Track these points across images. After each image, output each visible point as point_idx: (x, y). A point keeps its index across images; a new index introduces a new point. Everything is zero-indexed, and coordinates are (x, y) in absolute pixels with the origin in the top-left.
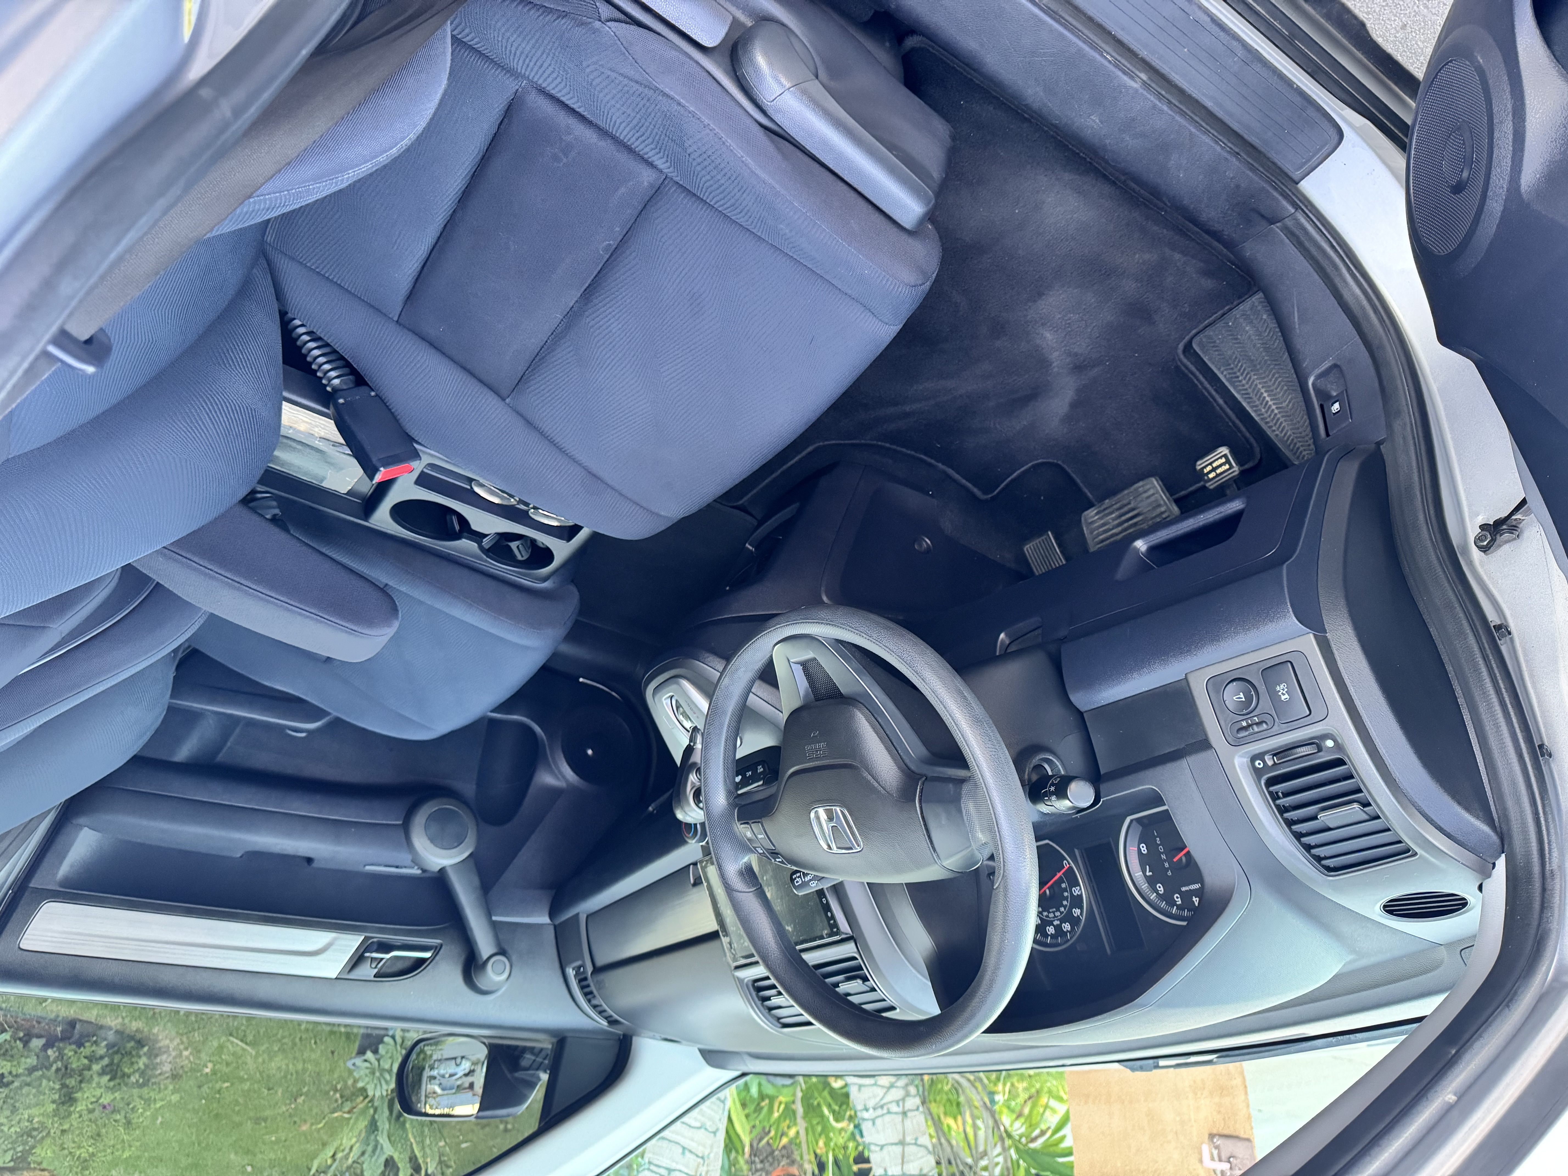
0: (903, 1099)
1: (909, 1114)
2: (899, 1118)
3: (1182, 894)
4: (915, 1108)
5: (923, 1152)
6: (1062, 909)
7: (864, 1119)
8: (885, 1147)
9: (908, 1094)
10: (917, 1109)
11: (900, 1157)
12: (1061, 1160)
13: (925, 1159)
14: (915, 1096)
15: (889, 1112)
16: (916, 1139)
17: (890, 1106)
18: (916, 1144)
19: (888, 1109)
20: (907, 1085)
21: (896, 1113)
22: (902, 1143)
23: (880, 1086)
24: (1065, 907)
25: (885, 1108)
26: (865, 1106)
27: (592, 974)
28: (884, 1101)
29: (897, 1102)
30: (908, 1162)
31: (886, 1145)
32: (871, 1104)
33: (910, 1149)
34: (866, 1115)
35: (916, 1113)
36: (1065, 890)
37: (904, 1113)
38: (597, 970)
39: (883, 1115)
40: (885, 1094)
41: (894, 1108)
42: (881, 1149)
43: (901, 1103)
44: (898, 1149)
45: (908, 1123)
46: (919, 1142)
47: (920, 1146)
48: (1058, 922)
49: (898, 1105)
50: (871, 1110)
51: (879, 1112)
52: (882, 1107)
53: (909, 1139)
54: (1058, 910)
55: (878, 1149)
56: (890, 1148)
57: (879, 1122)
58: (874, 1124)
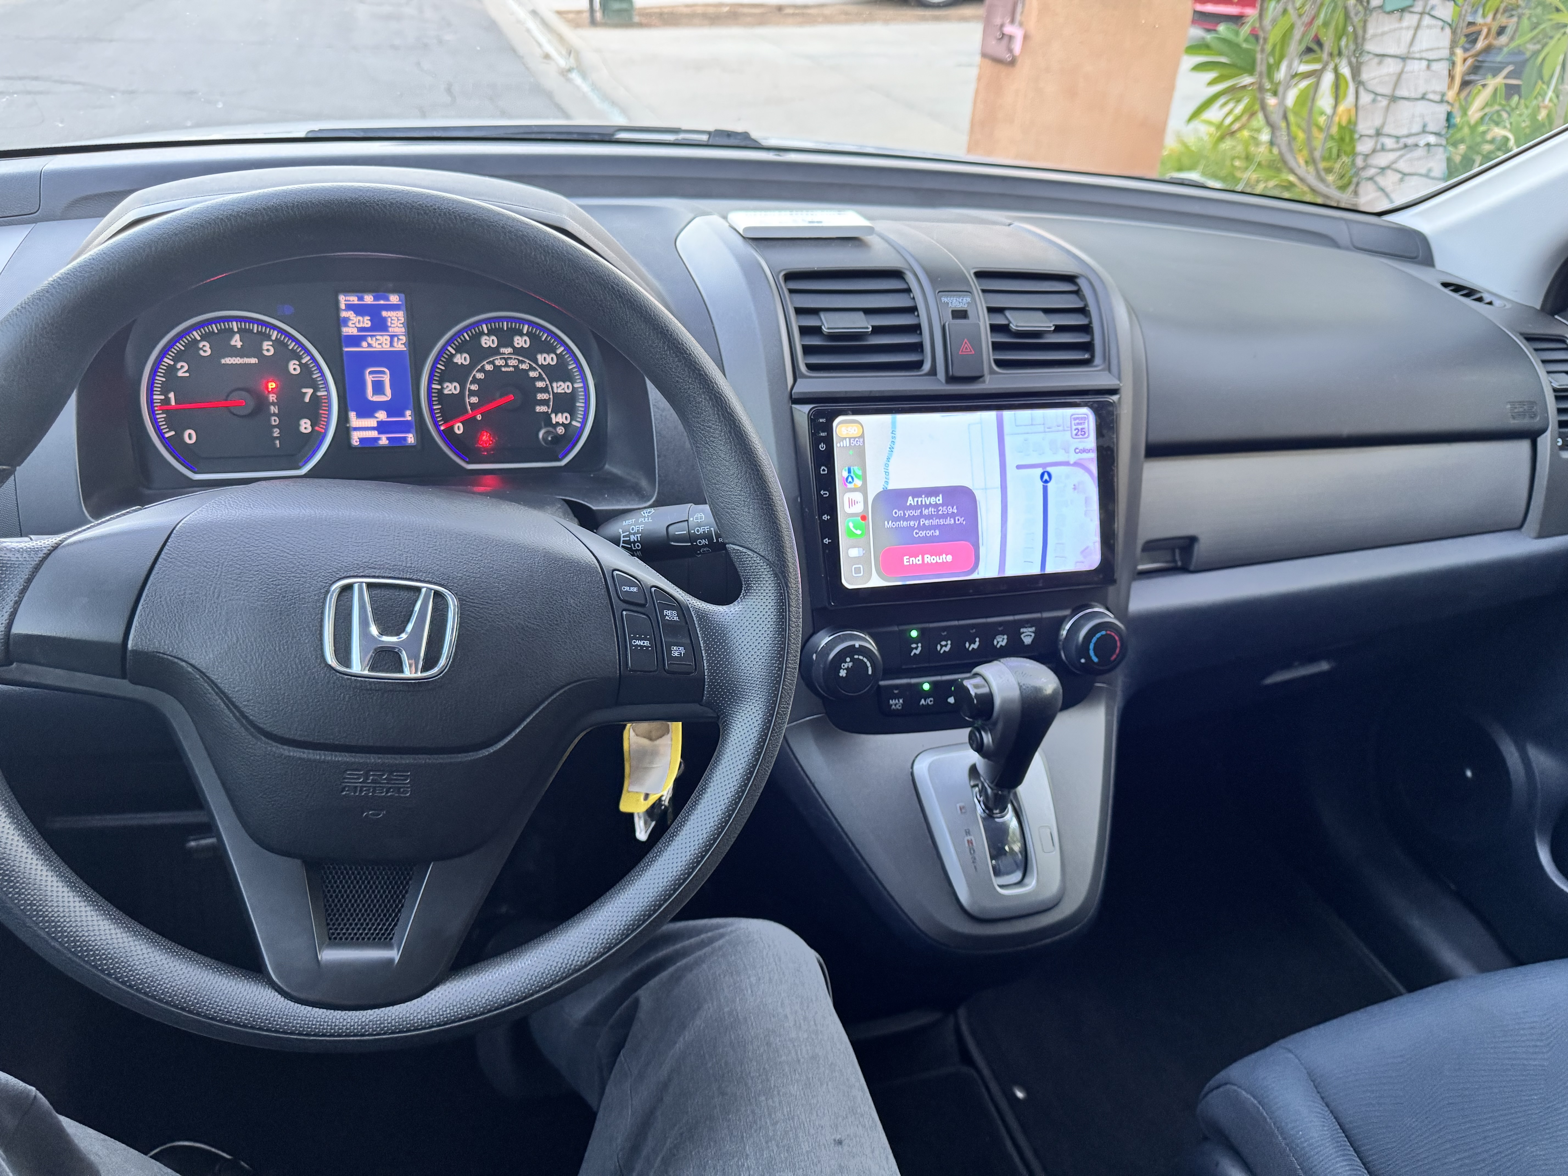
0: (1374, 151)
1: (1372, 132)
2: (1387, 130)
3: (258, 353)
4: (1364, 139)
5: (1370, 83)
6: (489, 367)
7: (1437, 134)
8: (1419, 96)
9: (1366, 156)
10: (1362, 137)
11: (1401, 81)
12: (1223, 60)
14: (1360, 154)
15: (1397, 138)
16: (1374, 101)
17: (1395, 146)
18: (1376, 94)
19: (1398, 142)
20: (1364, 168)
21: (1389, 136)
22: (1394, 99)
23: (1399, 172)
24: (482, 370)
25: (1401, 145)
26: (1429, 151)
27: (1543, 431)
28: (1398, 154)
29: (1383, 149)
30: (1394, 74)
31: (1417, 99)
32: (1420, 152)
33: (1387, 90)
34: (1432, 139)
35: (1364, 133)
36: (472, 393)
37: (1378, 133)
38: (1532, 436)
39: (1409, 136)
40: (1395, 162)
41: (1389, 143)
42: (1425, 94)
43: (1379, 147)
44: (1402, 92)
45: (1378, 122)
46: (1372, 96)
47: (1371, 92)
48: (502, 350)
49: (1383, 145)
50: (1422, 143)
51: (1410, 141)
52: (1406, 146)
53: (1384, 102)
54: (497, 368)
55: (1431, 96)
56: (1412, 95)
57: (1416, 128)
58: (1425, 126)
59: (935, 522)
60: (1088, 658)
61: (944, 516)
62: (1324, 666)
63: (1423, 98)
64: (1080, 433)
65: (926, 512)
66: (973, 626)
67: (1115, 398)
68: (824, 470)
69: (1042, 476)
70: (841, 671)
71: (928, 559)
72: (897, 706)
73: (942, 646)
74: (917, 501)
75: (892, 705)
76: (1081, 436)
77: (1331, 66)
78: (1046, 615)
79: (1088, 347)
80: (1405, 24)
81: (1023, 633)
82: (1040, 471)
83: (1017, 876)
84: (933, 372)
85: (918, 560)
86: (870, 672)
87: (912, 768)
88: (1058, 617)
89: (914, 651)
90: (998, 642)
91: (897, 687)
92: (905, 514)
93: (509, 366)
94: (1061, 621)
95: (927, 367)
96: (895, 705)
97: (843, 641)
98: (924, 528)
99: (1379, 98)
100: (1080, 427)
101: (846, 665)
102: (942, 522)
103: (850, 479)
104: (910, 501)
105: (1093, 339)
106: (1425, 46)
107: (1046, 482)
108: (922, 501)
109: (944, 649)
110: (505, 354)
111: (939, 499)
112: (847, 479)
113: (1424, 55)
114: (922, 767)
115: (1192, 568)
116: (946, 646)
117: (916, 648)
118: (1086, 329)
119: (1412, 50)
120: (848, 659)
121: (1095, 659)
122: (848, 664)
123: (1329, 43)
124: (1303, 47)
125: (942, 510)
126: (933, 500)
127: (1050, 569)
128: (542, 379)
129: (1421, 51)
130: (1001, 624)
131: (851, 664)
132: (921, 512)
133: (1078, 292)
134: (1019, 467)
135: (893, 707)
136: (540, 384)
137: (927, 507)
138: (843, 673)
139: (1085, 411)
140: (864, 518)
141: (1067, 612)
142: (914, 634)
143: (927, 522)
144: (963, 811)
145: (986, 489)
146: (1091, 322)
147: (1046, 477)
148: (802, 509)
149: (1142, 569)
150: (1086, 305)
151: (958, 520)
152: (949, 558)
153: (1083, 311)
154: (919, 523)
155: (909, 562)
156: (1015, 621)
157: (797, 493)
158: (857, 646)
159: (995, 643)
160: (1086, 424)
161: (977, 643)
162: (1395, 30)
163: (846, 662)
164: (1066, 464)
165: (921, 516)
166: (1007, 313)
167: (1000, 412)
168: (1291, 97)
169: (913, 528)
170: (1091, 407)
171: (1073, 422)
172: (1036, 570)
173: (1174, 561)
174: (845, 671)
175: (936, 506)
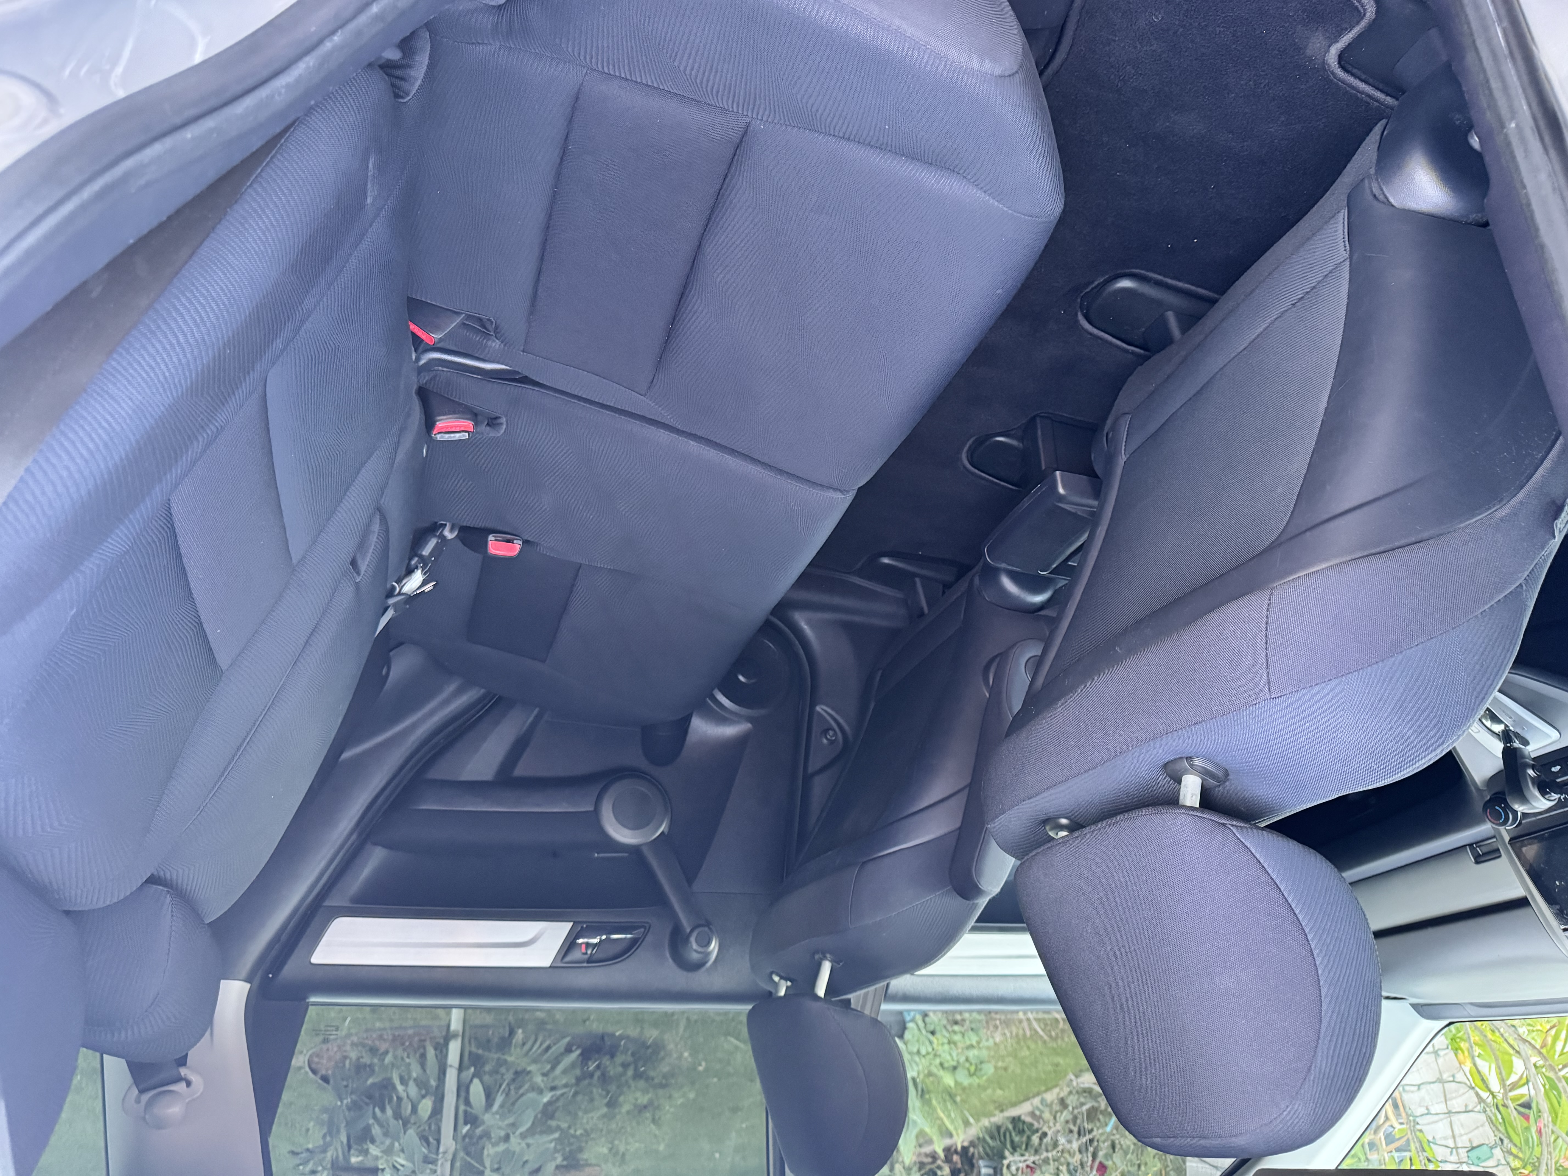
1: (1441, 1053)
4: (1446, 1047)
5: (1463, 1089)
8: (1422, 1087)
10: (1447, 1048)
11: (1442, 1095)
13: (1467, 1095)
16: (1453, 1076)
18: (1454, 1082)
22: (1440, 1081)
30: (1451, 1099)
31: (1422, 1084)
33: (1449, 1086)
35: (1447, 1051)
42: (1419, 1089)
44: (1437, 1087)
45: (1440, 1060)
46: (1456, 1079)
47: (1459, 1082)
53: (1446, 1077)
55: (1414, 1089)
56: (1428, 1087)
60: (1501, 807)
63: (1419, 1086)
77: (1500, 1096)
80: (1465, 1138)
99: (1451, 1079)
106: (1440, 1124)
113: (1436, 1118)
114: (1555, 734)
115: (1468, 846)
119: (1449, 1119)
121: (1497, 807)
123: (1513, 1114)
124: (1534, 1105)
129: (1441, 1120)
141: (1524, 821)
144: (1520, 725)
162: (1470, 1132)
168: (1518, 1066)
173: (1479, 847)
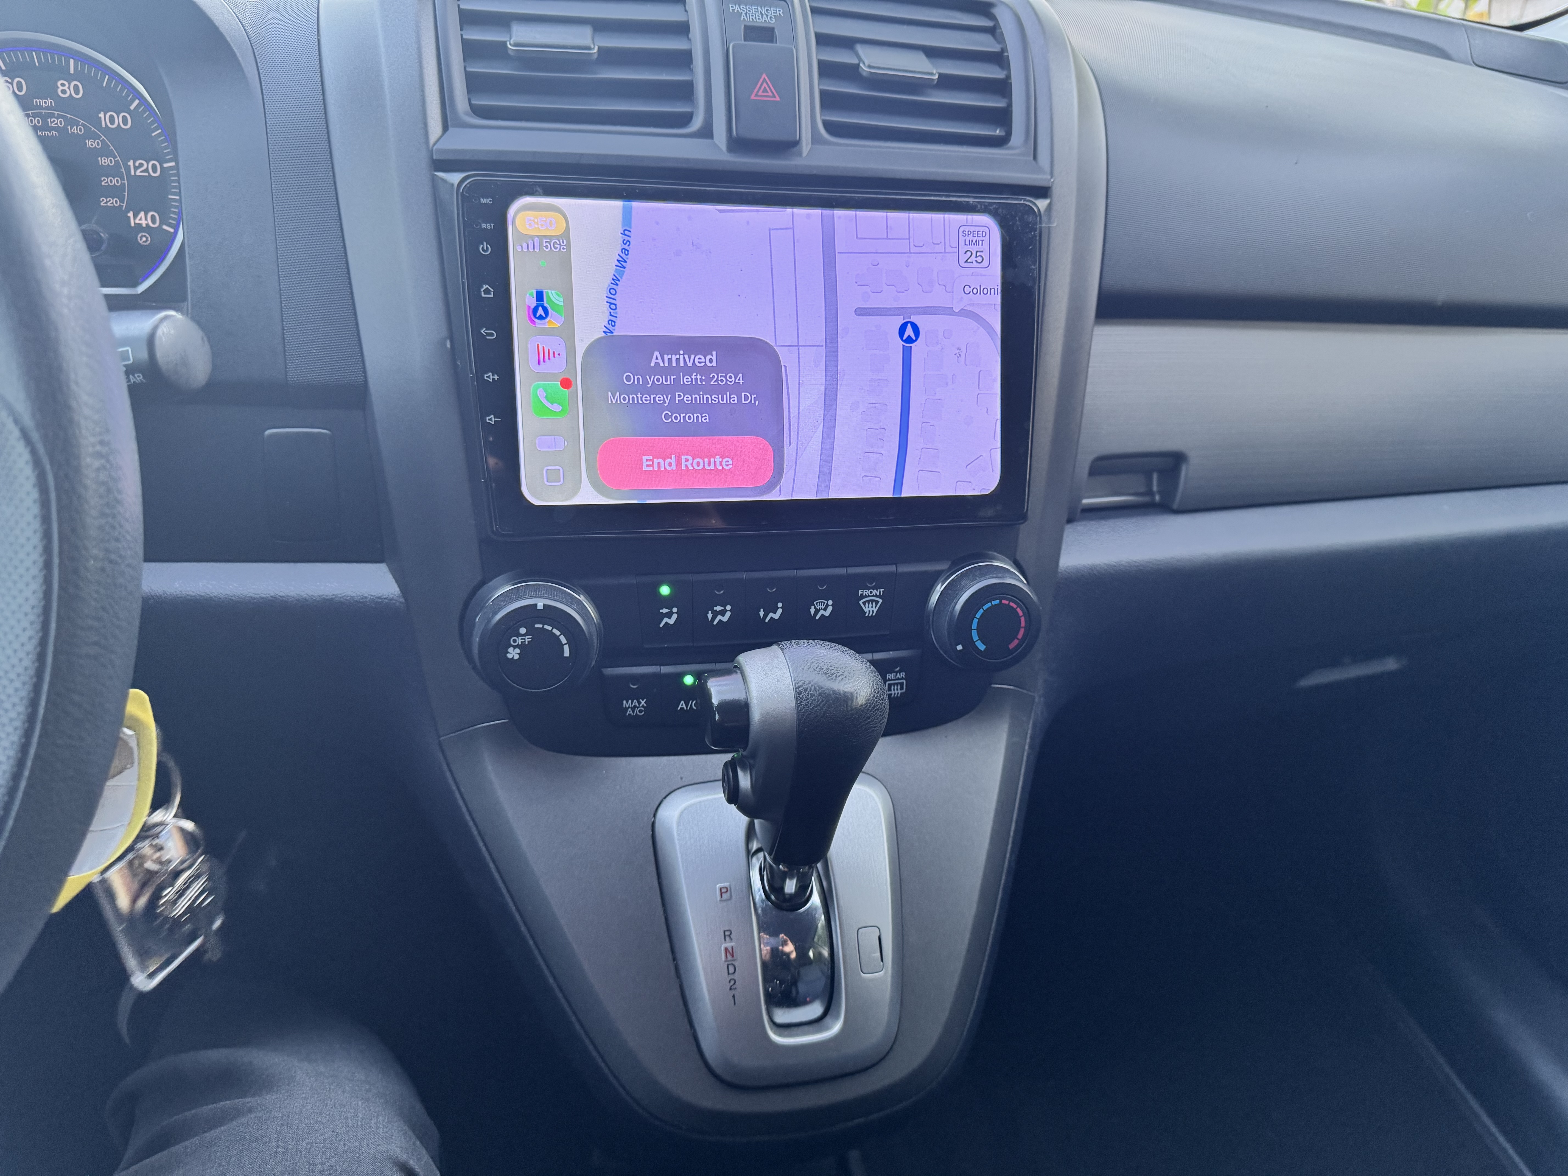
59: (701, 398)
60: (968, 643)
61: (720, 390)
62: (1391, 664)
64: (973, 259)
65: (685, 380)
66: (771, 582)
67: (1042, 204)
68: (487, 291)
69: (902, 330)
70: (511, 650)
71: (688, 461)
72: (637, 711)
73: (716, 614)
74: (670, 360)
75: (627, 709)
76: (975, 264)
78: (904, 569)
79: (1003, 117)
81: (863, 597)
82: (900, 321)
83: (815, 1010)
84: (706, 132)
85: (668, 464)
86: (567, 653)
87: (655, 816)
88: (925, 573)
89: (666, 620)
90: (817, 611)
91: (635, 678)
92: (646, 382)
93: (51, 129)
94: (932, 579)
95: (697, 123)
96: (633, 709)
97: (518, 598)
98: (682, 408)
100: (974, 248)
101: (519, 641)
102: (715, 399)
103: (540, 311)
104: (656, 358)
105: (1010, 105)
107: (909, 340)
108: (678, 360)
109: (719, 617)
110: (41, 107)
111: (712, 359)
112: (535, 310)
114: (667, 819)
115: (1175, 506)
116: (723, 613)
117: (669, 615)
118: (1002, 88)
120: (523, 630)
121: (980, 647)
122: (523, 636)
125: (717, 379)
126: (699, 360)
127: (907, 492)
128: (109, 154)
130: (822, 580)
131: (527, 639)
132: (677, 380)
133: (993, 31)
134: (861, 312)
135: (630, 711)
136: (104, 161)
137: (688, 371)
138: (513, 654)
139: (985, 220)
140: (566, 383)
141: (943, 566)
142: (665, 590)
143: (687, 398)
144: (725, 896)
145: (798, 346)
146: (1008, 77)
147: (909, 331)
148: (454, 361)
149: (1089, 504)
150: (1004, 50)
151: (746, 397)
152: (728, 463)
153: (999, 59)
154: (673, 398)
155: (652, 466)
156: (850, 577)
157: (444, 332)
158: (540, 606)
159: (812, 611)
160: (986, 243)
161: (780, 611)
163: (519, 635)
164: (948, 311)
165: (677, 386)
166: (859, 48)
167: (827, 212)
169: (662, 408)
170: (994, 214)
171: (962, 239)
172: (886, 492)
173: (1150, 493)
174: (518, 651)
175: (705, 371)
